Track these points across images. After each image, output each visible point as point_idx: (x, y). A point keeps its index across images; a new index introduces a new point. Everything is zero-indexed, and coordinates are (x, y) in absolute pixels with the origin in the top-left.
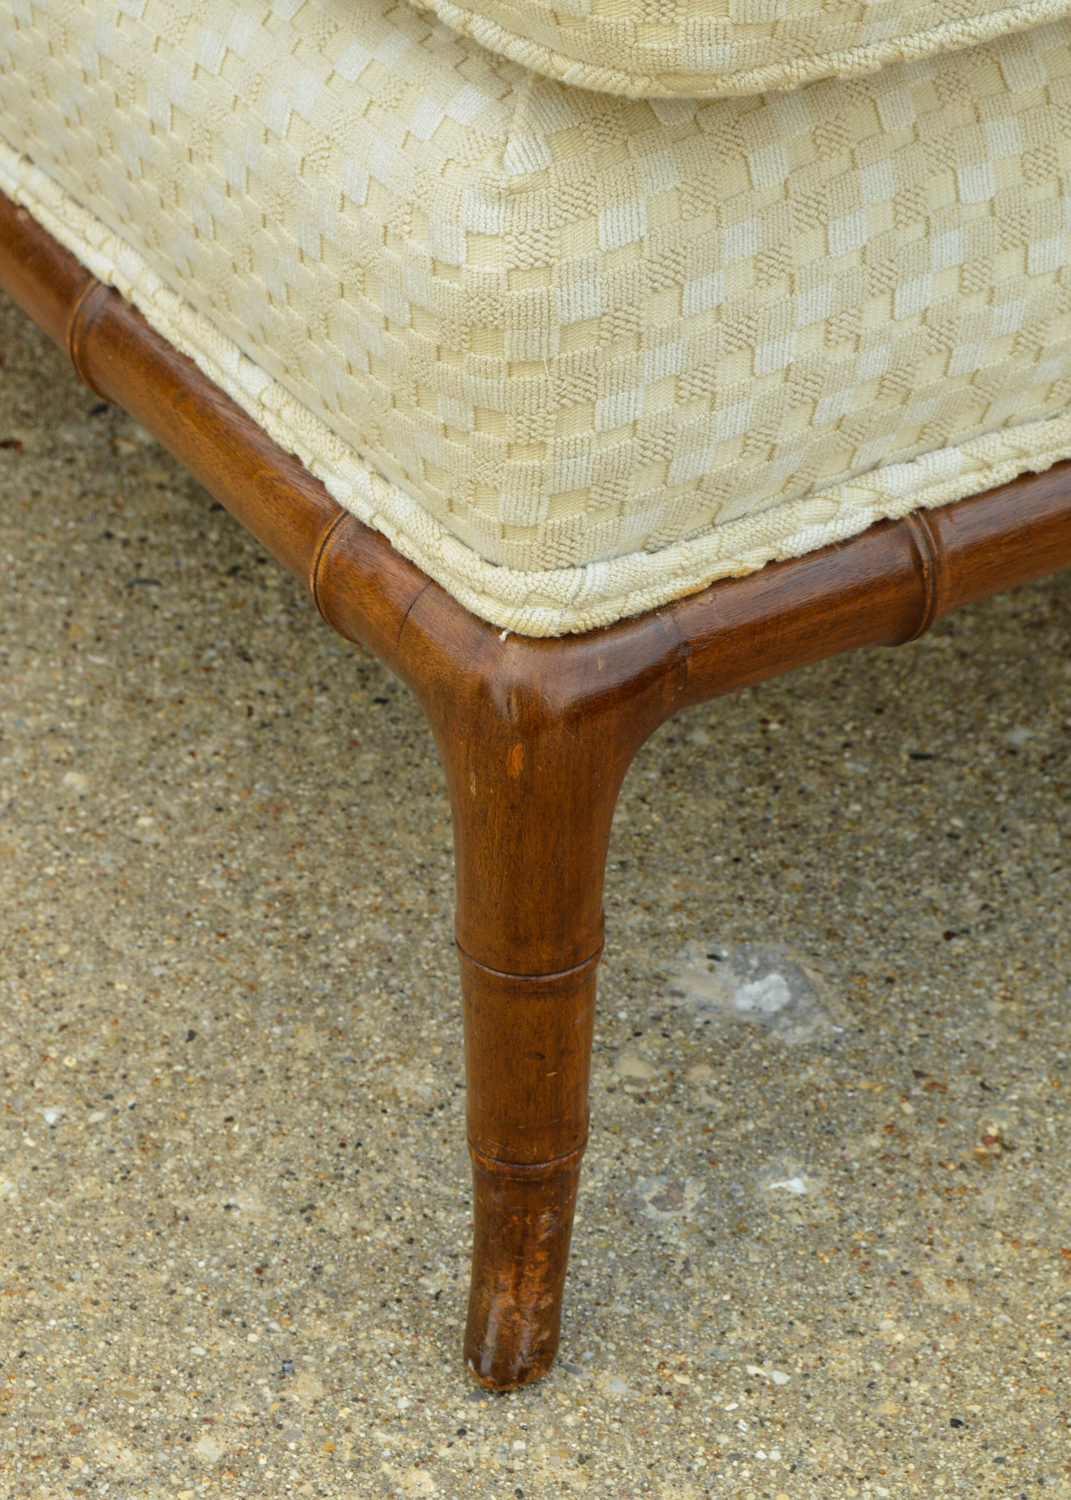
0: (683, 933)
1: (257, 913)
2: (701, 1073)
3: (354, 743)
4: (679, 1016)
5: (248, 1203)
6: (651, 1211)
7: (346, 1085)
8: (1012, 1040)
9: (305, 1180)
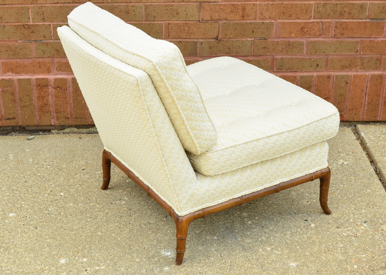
0: (163, 248)
1: (127, 246)
2: (161, 260)
3: (138, 232)
4: (161, 255)
5: (123, 269)
6: (155, 270)
7: (132, 260)
8: (188, 258)
9: (127, 267)
